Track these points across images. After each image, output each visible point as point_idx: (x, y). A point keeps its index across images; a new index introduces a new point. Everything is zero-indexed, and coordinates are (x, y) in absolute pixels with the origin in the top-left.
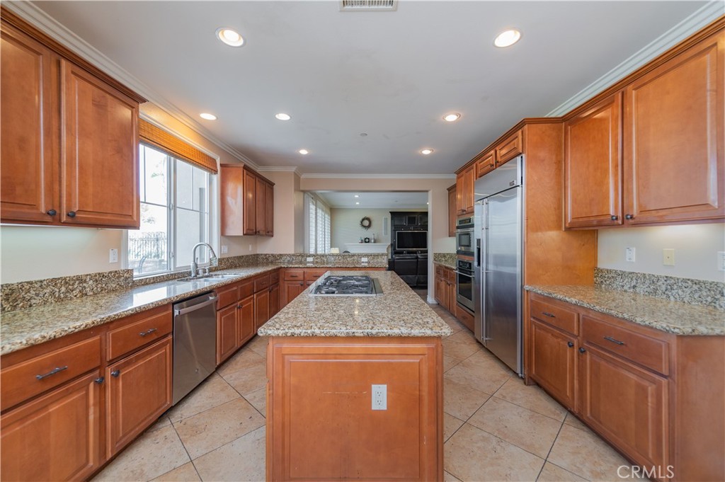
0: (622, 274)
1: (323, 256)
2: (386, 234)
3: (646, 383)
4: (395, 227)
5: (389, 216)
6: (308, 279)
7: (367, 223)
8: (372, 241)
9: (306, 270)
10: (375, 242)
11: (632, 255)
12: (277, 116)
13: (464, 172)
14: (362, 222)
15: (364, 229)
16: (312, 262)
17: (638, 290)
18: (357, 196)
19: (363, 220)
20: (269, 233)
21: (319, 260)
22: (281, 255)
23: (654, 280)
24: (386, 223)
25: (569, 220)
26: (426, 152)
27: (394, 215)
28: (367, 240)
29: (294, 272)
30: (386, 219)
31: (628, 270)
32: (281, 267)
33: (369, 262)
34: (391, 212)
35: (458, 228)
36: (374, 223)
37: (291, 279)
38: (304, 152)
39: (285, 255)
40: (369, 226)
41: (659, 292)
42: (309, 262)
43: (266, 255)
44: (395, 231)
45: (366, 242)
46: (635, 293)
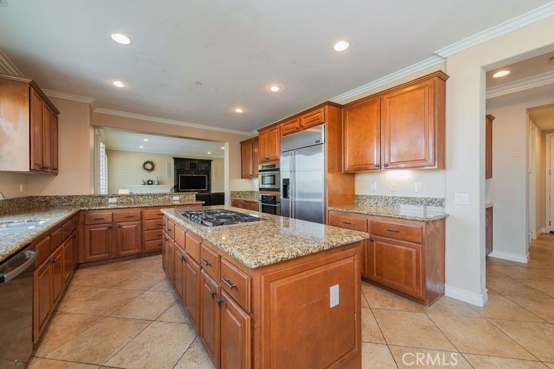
0: (370, 197)
1: (130, 196)
2: (170, 176)
3: (410, 249)
4: (178, 171)
5: (173, 161)
6: (118, 221)
7: (149, 166)
8: (156, 183)
9: (114, 211)
10: (158, 184)
11: (375, 186)
12: (113, 36)
13: (267, 130)
14: (144, 166)
15: (146, 172)
16: (117, 203)
17: (378, 204)
18: (146, 140)
19: (146, 163)
20: (54, 171)
21: (124, 201)
22: (70, 196)
23: (387, 199)
24: (169, 167)
25: (347, 166)
26: (239, 111)
27: (177, 160)
28: (150, 182)
29: (98, 214)
30: (169, 164)
31: (372, 194)
32: (81, 210)
33: (180, 200)
34: (174, 158)
35: (260, 171)
36: (156, 167)
37: (95, 222)
38: (118, 84)
39: (77, 196)
40: (152, 169)
41: (389, 205)
42: (111, 203)
43: (45, 197)
44: (178, 174)
45: (149, 184)
46: (377, 206)
